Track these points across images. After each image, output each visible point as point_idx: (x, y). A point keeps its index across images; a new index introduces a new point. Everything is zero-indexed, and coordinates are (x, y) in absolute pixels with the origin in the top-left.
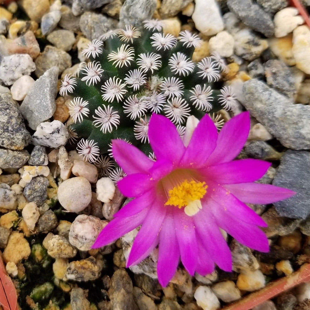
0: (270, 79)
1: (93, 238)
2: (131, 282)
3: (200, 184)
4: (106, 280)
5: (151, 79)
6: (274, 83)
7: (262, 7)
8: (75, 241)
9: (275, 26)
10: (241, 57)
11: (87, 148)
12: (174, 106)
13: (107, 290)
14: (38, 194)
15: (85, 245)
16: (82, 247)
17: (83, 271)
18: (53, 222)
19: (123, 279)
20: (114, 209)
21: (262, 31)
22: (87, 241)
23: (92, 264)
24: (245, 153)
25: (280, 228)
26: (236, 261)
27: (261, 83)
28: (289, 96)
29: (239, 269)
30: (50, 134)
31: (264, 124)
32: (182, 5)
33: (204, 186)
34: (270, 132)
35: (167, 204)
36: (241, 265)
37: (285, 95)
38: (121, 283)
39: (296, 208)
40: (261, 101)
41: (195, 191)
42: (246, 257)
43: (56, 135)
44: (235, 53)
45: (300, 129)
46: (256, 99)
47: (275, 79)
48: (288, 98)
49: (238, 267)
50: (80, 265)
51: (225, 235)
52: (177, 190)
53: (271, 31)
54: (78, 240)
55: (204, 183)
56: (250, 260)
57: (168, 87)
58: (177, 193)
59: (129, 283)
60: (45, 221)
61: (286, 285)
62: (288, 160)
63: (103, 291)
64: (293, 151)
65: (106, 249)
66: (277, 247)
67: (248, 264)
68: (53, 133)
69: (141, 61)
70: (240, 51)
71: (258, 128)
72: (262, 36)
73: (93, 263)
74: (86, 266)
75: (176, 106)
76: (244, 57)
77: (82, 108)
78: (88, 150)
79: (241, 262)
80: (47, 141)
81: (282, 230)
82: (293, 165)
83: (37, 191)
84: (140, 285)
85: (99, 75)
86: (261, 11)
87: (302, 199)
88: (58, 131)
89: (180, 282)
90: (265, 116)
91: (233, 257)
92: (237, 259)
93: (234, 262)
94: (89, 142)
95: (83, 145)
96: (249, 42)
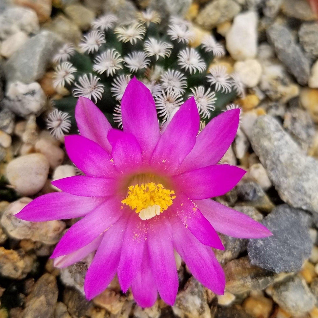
0: (288, 122)
2: (57, 293)
3: (168, 192)
4: (29, 283)
5: (154, 69)
6: (290, 128)
7: (303, 50)
8: (7, 221)
9: (311, 73)
10: (264, 92)
11: (58, 120)
12: (168, 100)
13: (26, 295)
15: (17, 230)
16: (14, 231)
17: (5, 260)
21: (296, 74)
23: (18, 256)
24: (235, 192)
25: (247, 279)
26: (186, 305)
27: (276, 122)
28: (303, 147)
30: (24, 94)
31: (265, 167)
32: (219, 20)
33: (172, 195)
34: (270, 178)
35: (123, 202)
36: (190, 312)
37: (299, 144)
39: (271, 258)
40: (270, 139)
41: (159, 197)
42: (198, 301)
43: (29, 97)
44: (259, 85)
45: (303, 181)
46: (266, 136)
47: (293, 124)
48: (302, 148)
49: (187, 314)
51: (179, 261)
52: (138, 189)
53: (304, 77)
54: (11, 221)
55: (173, 192)
56: (202, 307)
57: (169, 80)
58: (138, 192)
59: (54, 293)
62: (280, 213)
63: (22, 296)
64: (290, 207)
65: (43, 248)
66: (239, 307)
67: (198, 311)
68: (27, 94)
69: (149, 44)
70: (265, 86)
71: (257, 168)
72: (294, 80)
73: (20, 256)
75: (170, 100)
76: (268, 93)
77: (67, 73)
78: (58, 123)
79: (191, 308)
80: (18, 104)
81: (249, 281)
82: (284, 218)
84: (66, 301)
85: (98, 45)
86: (300, 54)
87: (282, 252)
88: (33, 93)
89: (113, 309)
90: (270, 157)
91: (184, 298)
92: (187, 301)
93: (184, 306)
94: (62, 114)
95: (55, 115)
96: (277, 79)
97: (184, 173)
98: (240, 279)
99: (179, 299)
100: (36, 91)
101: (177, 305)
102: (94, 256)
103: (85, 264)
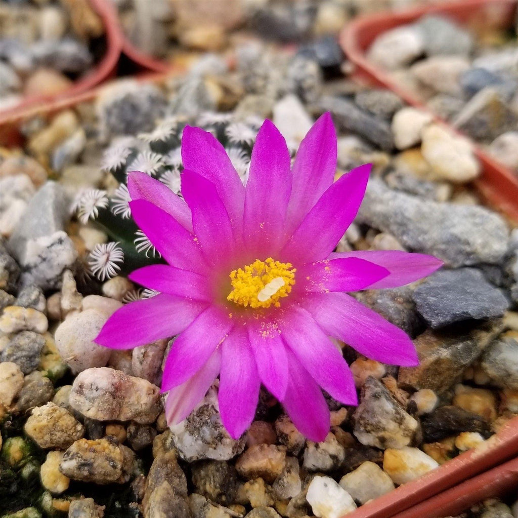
1: (110, 385)
8: (78, 398)
11: (104, 254)
13: (139, 501)
14: (24, 353)
15: (96, 404)
16: (92, 409)
17: (92, 455)
18: (45, 388)
19: (167, 465)
20: (151, 354)
22: (100, 393)
23: (109, 444)
29: (383, 440)
30: (48, 247)
31: (392, 233)
33: (290, 269)
35: (230, 297)
36: (384, 429)
38: (163, 473)
40: (381, 202)
42: (388, 406)
43: (58, 247)
45: (450, 228)
46: (374, 201)
47: (400, 182)
49: (381, 434)
50: (86, 446)
53: (387, 139)
54: (84, 395)
55: (289, 265)
56: (398, 412)
59: (180, 477)
60: (32, 388)
61: (474, 452)
63: (132, 505)
67: (395, 420)
68: (52, 245)
73: (111, 443)
74: (98, 448)
77: (97, 199)
78: (105, 257)
79: (384, 422)
80: (43, 266)
83: (23, 350)
84: (201, 487)
88: (60, 241)
90: (391, 220)
91: (367, 411)
92: (374, 414)
93: (372, 425)
94: (107, 246)
95: (98, 251)
96: (356, 150)
97: (294, 233)
98: (431, 354)
99: (362, 418)
100: (63, 239)
101: (362, 429)
102: (218, 393)
103: (210, 406)
